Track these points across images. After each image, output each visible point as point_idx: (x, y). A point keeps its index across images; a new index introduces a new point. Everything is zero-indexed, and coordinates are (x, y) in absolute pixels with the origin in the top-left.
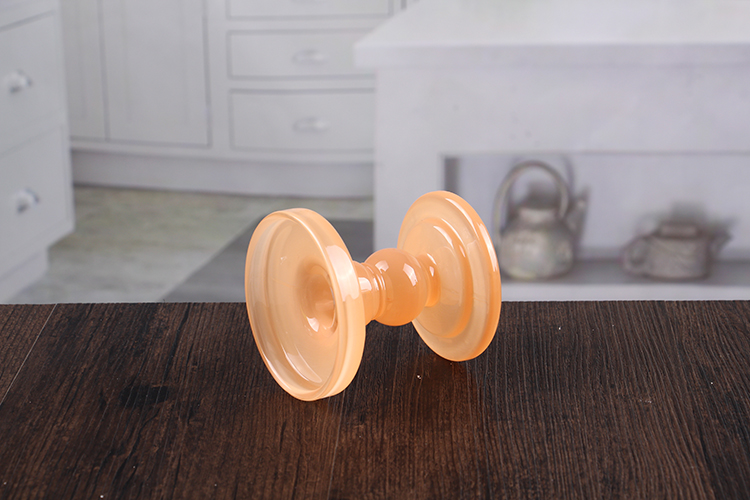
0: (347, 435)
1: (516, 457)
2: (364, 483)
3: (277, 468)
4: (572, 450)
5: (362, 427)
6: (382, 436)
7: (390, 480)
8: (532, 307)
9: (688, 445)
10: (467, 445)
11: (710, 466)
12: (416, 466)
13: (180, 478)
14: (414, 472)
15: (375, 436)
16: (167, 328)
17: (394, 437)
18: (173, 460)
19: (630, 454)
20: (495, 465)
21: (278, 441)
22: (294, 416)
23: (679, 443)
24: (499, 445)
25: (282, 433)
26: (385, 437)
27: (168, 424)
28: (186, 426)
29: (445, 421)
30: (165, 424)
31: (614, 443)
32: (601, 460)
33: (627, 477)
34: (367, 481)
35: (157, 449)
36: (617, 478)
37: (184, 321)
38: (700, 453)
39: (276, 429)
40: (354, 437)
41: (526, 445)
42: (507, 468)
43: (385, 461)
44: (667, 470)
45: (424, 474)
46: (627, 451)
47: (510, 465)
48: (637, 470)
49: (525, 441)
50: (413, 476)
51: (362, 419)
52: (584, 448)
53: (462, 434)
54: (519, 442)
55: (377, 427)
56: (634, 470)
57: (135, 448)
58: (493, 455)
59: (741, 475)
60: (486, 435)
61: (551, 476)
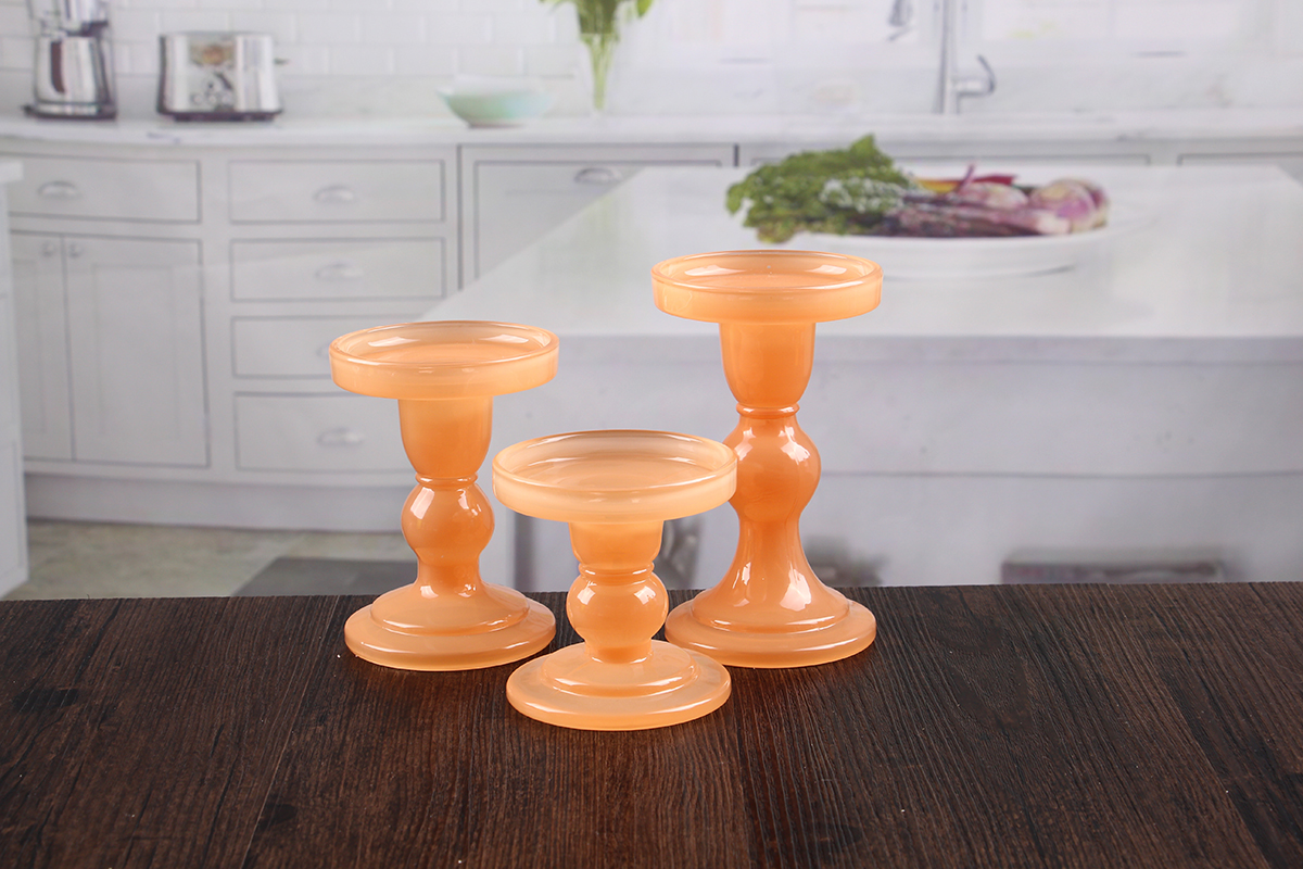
0: (299, 737)
1: (508, 757)
2: (313, 788)
3: (204, 774)
4: (579, 748)
5: (320, 728)
6: (344, 737)
7: (346, 784)
8: (556, 597)
9: (722, 741)
10: (449, 746)
11: (744, 761)
12: (382, 769)
13: (79, 787)
14: (377, 775)
15: (335, 738)
16: (87, 627)
17: (359, 739)
18: (73, 767)
19: (649, 751)
20: (480, 765)
21: (211, 745)
22: (236, 718)
23: (711, 739)
24: (489, 745)
25: (217, 737)
26: (348, 738)
27: (72, 729)
28: (96, 731)
29: (427, 721)
30: (69, 729)
31: (631, 740)
32: (612, 758)
33: (641, 776)
34: (316, 786)
35: (54, 756)
36: (628, 775)
37: (112, 618)
38: (734, 749)
39: (211, 732)
40: (308, 739)
41: (522, 744)
42: (495, 768)
43: (343, 763)
44: (691, 766)
45: (390, 776)
46: (646, 748)
47: (499, 765)
48: (654, 766)
49: (522, 740)
50: (376, 779)
51: (322, 720)
52: (594, 745)
53: (445, 733)
54: (515, 740)
55: (340, 728)
56: (650, 767)
57: (24, 757)
58: (480, 755)
59: (780, 770)
60: (475, 734)
61: (547, 776)
